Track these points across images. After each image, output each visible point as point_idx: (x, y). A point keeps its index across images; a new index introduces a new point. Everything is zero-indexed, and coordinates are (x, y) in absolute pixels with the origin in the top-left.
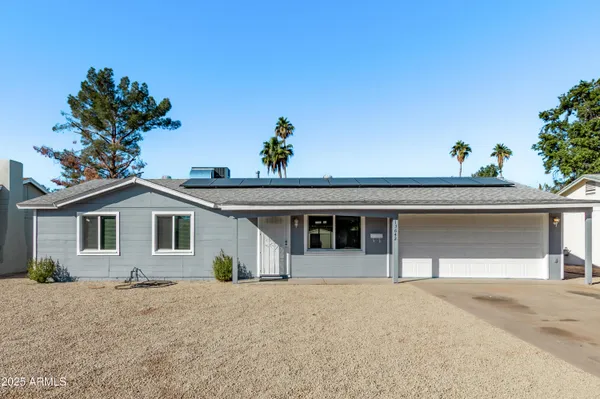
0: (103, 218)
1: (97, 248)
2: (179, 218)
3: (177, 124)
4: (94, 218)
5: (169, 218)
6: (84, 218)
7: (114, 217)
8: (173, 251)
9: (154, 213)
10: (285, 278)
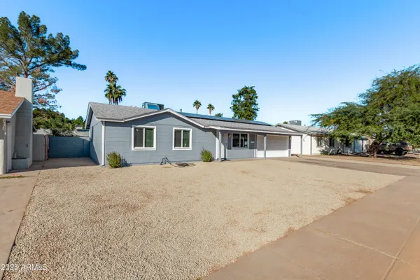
0: (146, 129)
1: (142, 146)
2: (184, 131)
3: (83, 67)
4: (142, 129)
5: (180, 131)
6: (135, 129)
7: (152, 129)
8: (182, 148)
9: (174, 129)
10: (225, 159)
